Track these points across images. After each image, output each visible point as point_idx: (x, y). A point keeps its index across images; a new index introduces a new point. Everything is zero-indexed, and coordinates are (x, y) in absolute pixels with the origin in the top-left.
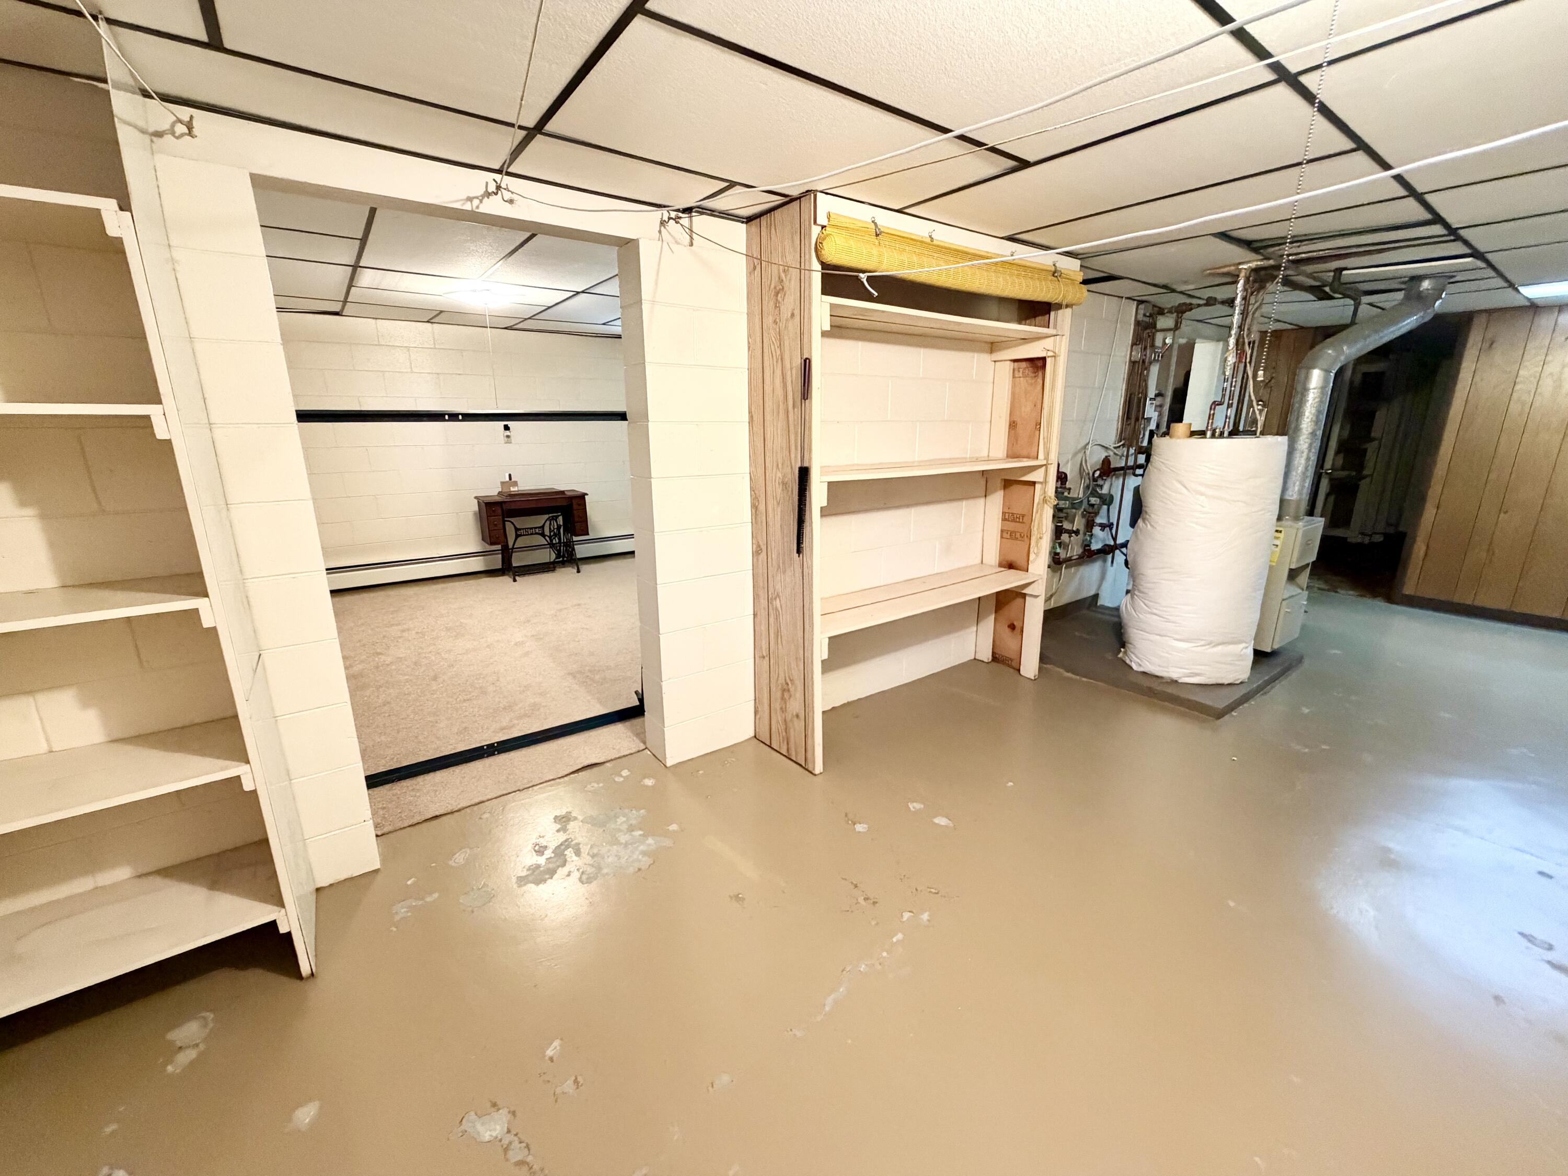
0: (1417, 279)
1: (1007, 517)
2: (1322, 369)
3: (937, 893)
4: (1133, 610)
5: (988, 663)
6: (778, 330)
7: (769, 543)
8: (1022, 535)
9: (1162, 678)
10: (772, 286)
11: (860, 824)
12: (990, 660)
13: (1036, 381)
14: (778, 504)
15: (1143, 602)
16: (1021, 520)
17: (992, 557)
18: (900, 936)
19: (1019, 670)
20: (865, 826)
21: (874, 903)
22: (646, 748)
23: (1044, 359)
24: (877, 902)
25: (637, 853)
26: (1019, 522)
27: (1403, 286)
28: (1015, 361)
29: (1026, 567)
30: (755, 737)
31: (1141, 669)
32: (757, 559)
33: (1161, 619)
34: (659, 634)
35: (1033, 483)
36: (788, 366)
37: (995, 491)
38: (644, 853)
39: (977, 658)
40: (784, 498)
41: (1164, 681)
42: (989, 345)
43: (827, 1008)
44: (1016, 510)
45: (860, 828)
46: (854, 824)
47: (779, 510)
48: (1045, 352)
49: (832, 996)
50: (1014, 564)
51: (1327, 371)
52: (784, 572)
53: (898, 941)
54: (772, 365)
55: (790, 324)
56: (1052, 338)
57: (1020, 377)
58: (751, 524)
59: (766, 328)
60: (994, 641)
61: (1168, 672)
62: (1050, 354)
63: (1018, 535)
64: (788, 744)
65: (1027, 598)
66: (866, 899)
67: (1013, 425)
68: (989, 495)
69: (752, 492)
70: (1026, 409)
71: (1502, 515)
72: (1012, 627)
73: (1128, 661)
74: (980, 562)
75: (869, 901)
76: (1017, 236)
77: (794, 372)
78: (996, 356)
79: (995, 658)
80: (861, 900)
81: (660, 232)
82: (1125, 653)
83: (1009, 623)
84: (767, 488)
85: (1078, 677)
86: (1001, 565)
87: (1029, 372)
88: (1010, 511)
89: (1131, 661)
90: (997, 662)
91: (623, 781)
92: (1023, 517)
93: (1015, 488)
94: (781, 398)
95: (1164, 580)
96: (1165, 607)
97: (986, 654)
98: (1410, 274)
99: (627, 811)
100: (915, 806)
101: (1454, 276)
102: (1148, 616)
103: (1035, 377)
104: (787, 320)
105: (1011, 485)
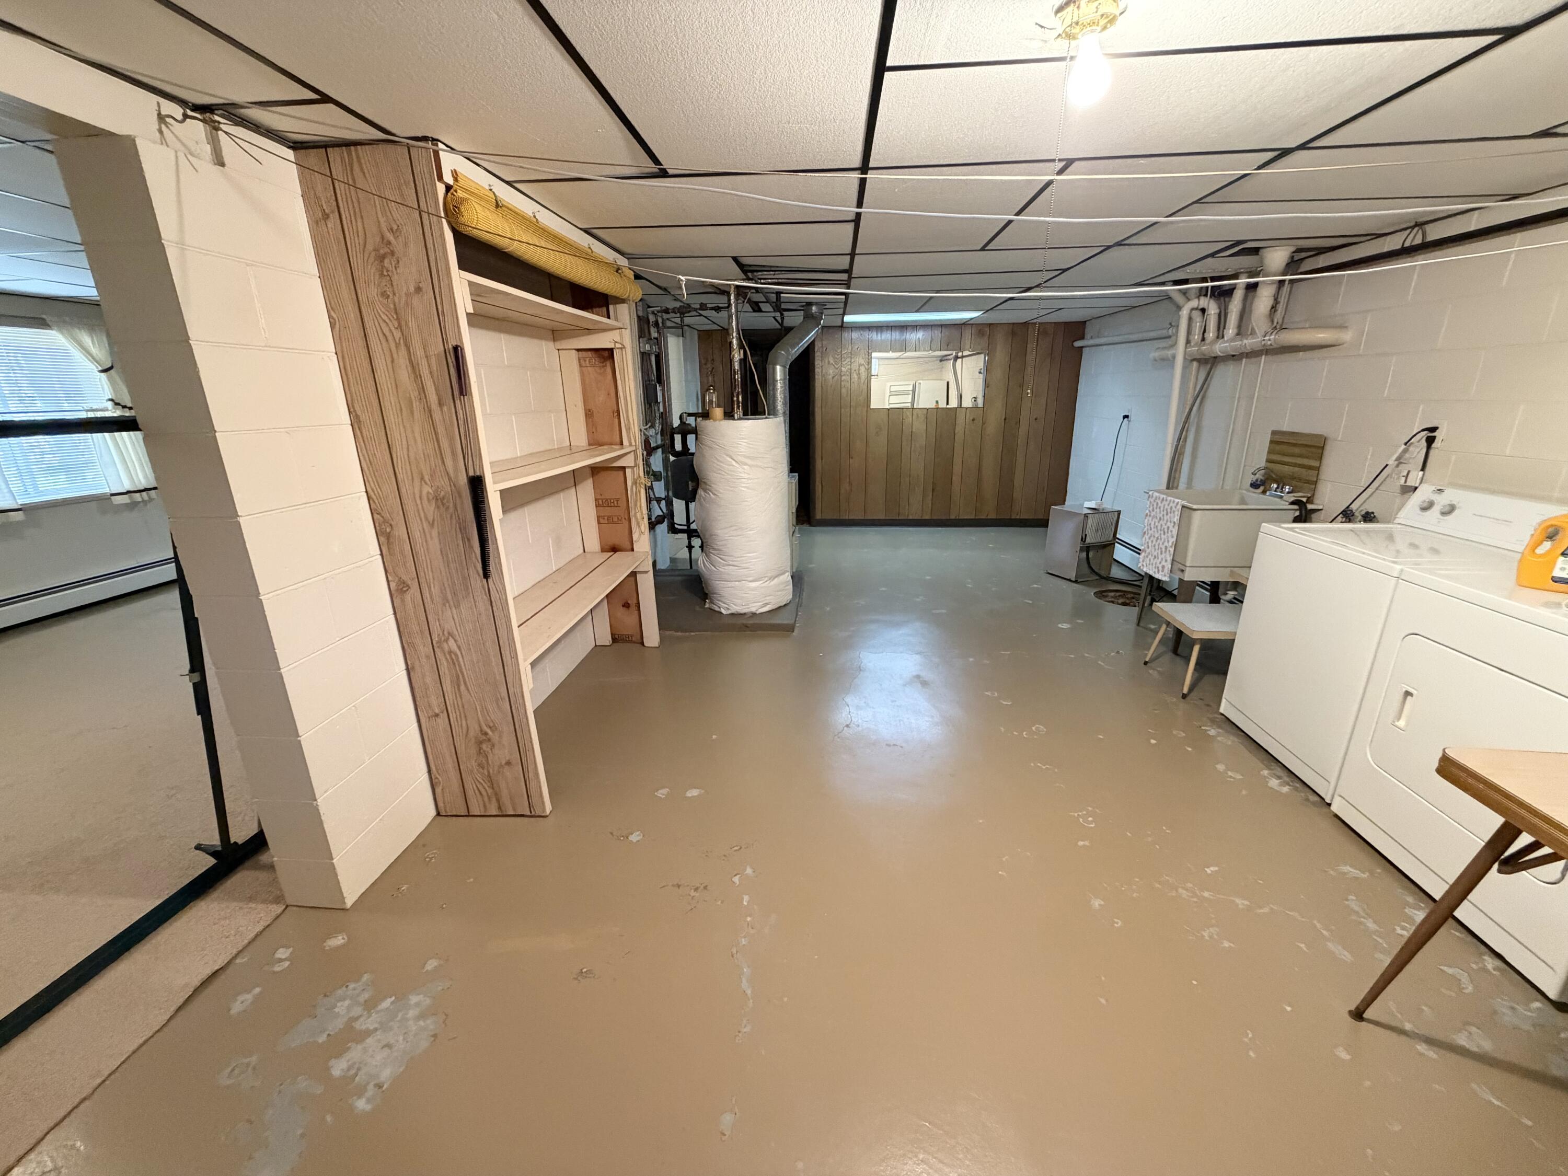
0: (809, 304)
1: (601, 503)
2: (780, 366)
3: (741, 848)
4: (713, 567)
5: (610, 646)
6: (392, 306)
7: (421, 574)
8: (620, 518)
9: (745, 614)
10: (370, 247)
11: (632, 834)
12: (611, 642)
13: (605, 370)
14: (432, 525)
15: (719, 557)
16: (616, 505)
17: (593, 543)
18: (746, 898)
19: (642, 643)
20: (638, 833)
21: (705, 888)
22: (287, 906)
23: (611, 351)
24: (707, 886)
25: (411, 1022)
26: (614, 506)
27: (802, 308)
28: (578, 350)
29: (630, 547)
30: (438, 814)
31: (729, 612)
32: (403, 601)
33: (737, 568)
34: (299, 736)
35: (623, 469)
36: (420, 353)
37: (585, 479)
38: (422, 1016)
39: (597, 644)
40: (441, 516)
41: (749, 616)
42: (551, 332)
43: (749, 992)
44: (607, 496)
45: (634, 838)
46: (627, 838)
47: (435, 533)
48: (613, 344)
49: (744, 980)
50: (616, 547)
51: (784, 367)
52: (457, 606)
53: (748, 902)
54: (387, 353)
55: (416, 301)
56: (618, 330)
57: (587, 367)
58: (380, 557)
59: (365, 300)
60: (611, 626)
61: (748, 608)
62: (618, 346)
63: (615, 519)
64: (498, 801)
65: (638, 576)
66: (696, 889)
67: (589, 414)
68: (578, 484)
69: (376, 516)
70: (601, 398)
71: (851, 460)
72: (626, 605)
73: (717, 609)
74: (582, 551)
75: (700, 890)
76: (595, 231)
77: (433, 361)
78: (560, 345)
79: (615, 640)
80: (693, 893)
81: (161, 132)
82: (712, 602)
83: (623, 602)
84: (406, 507)
85: (687, 634)
86: (603, 550)
87: (595, 361)
88: (602, 497)
89: (720, 607)
90: (618, 642)
91: (291, 964)
92: (617, 501)
93: (603, 475)
94: (414, 394)
95: (733, 536)
96: (738, 557)
97: (607, 639)
98: (808, 301)
99: (340, 992)
100: (662, 793)
101: (826, 305)
102: (726, 568)
103: (603, 367)
104: (408, 295)
105: (598, 472)
